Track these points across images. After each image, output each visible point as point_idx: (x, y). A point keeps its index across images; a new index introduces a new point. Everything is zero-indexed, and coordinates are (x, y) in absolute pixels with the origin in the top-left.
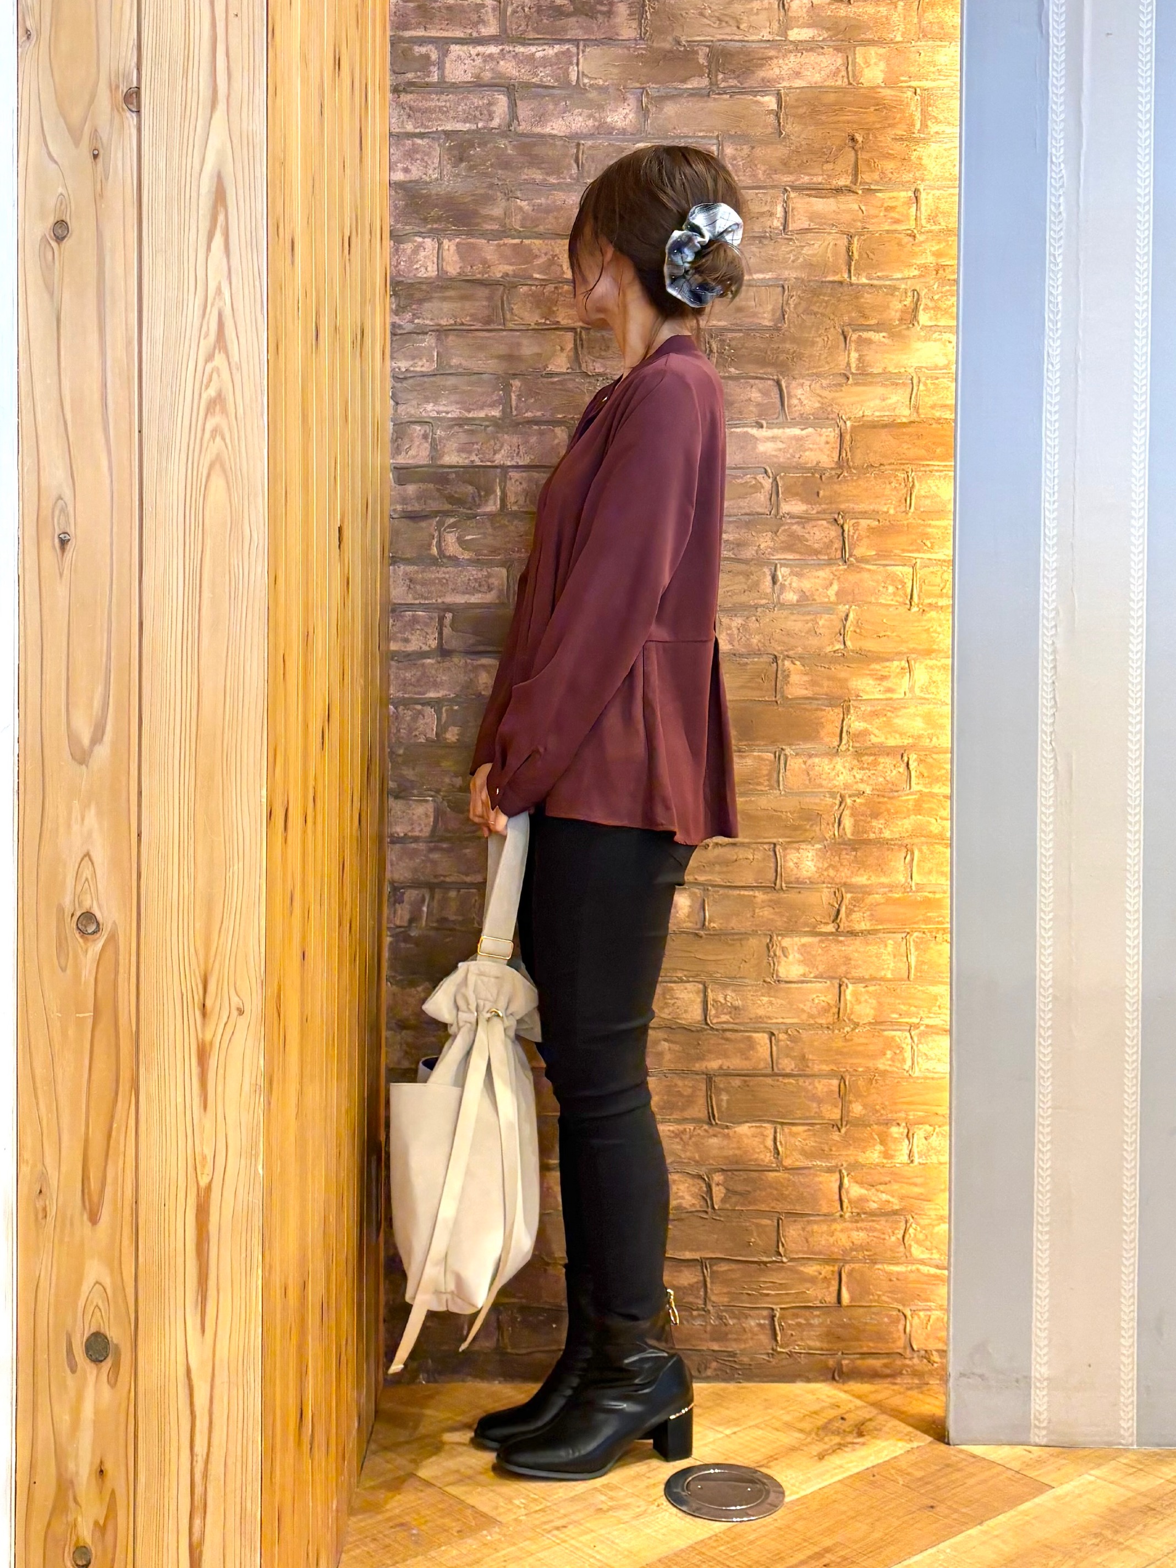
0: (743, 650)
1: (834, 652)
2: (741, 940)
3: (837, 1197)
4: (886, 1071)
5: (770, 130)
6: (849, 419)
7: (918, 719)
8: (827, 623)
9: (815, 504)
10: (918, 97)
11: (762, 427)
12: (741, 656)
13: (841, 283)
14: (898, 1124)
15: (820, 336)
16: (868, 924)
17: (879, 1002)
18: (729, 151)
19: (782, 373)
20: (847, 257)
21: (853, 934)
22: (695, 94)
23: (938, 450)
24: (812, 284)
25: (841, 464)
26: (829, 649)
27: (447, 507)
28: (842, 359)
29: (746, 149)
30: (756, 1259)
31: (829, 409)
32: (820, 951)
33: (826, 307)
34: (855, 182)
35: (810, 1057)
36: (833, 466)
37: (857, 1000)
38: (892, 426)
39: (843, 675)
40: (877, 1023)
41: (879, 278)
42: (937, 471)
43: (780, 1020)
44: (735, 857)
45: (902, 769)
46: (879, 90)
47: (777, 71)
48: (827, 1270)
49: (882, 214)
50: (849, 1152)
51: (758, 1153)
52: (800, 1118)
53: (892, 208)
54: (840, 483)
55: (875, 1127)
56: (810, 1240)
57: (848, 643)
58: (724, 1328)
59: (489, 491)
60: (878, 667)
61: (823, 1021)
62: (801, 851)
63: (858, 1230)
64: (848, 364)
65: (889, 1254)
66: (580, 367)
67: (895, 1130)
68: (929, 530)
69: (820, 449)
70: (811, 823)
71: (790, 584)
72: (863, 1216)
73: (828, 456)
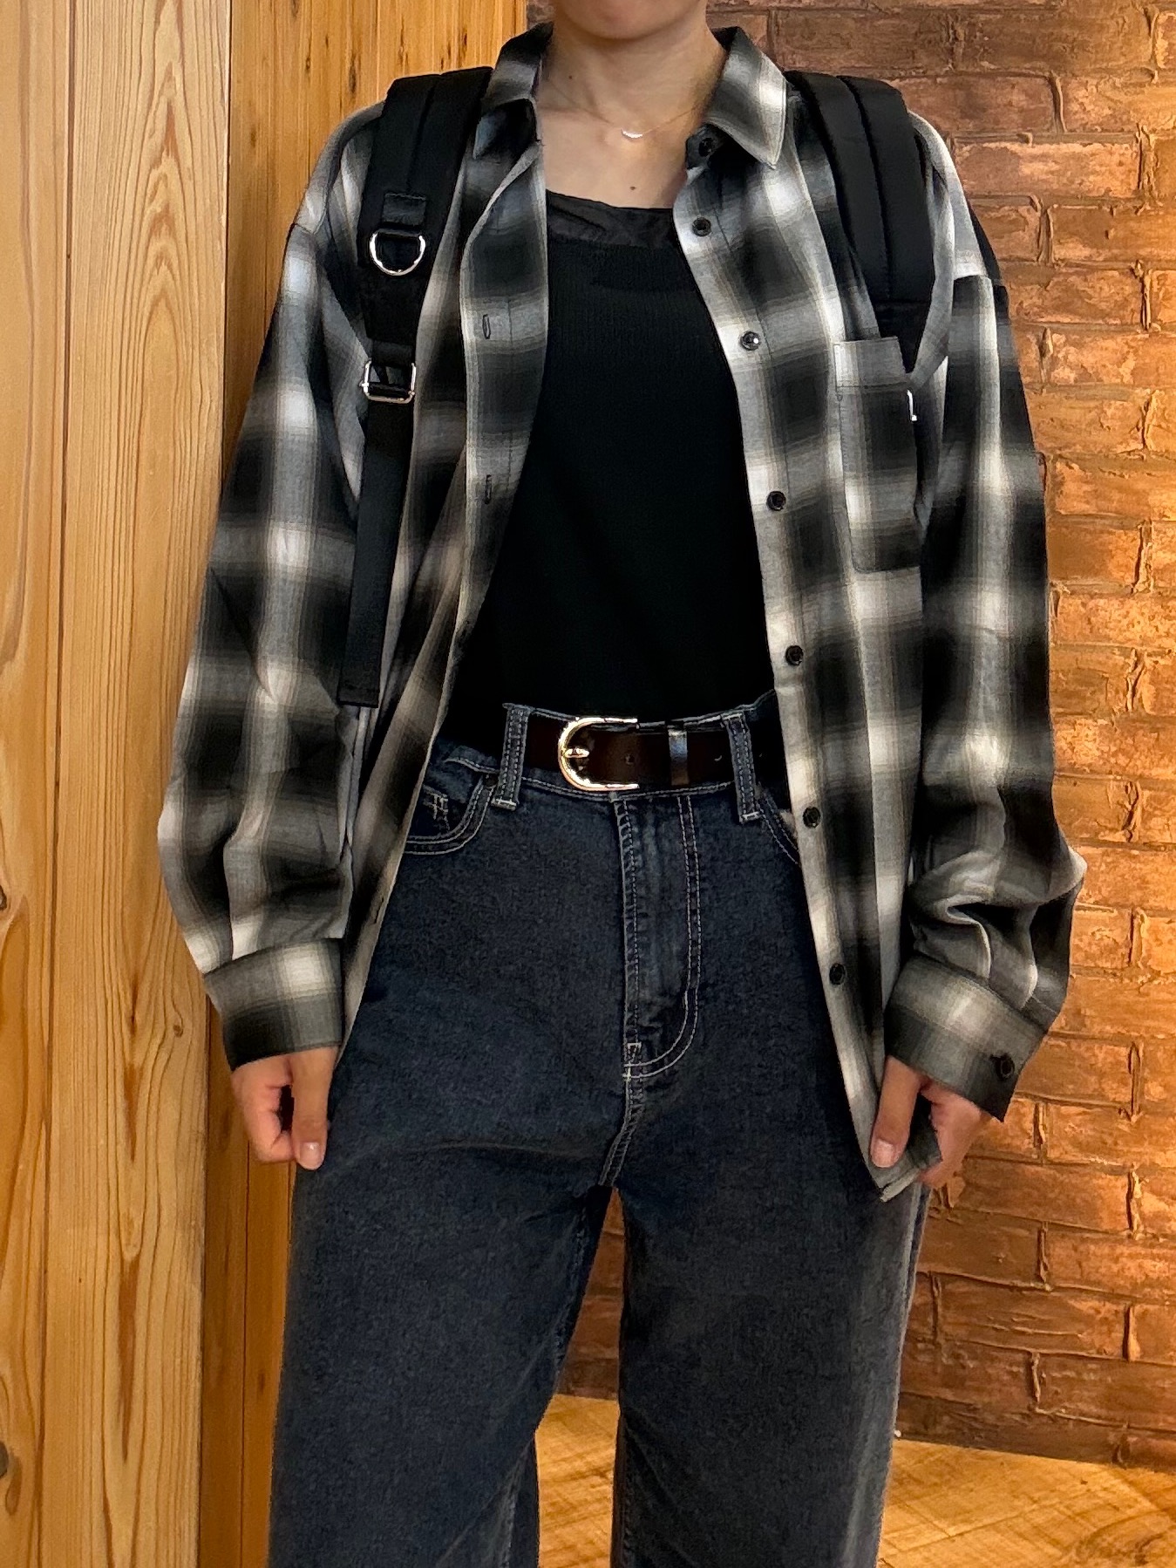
1: (1129, 453)
3: (1124, 1209)
6: (1154, 130)
8: (1118, 413)
9: (1103, 248)
11: (1027, 141)
15: (1113, 17)
19: (1055, 70)
21: (1150, 846)
25: (1141, 194)
26: (1120, 449)
28: (1144, 49)
30: (1006, 1282)
31: (1124, 118)
32: (1103, 867)
35: (1089, 1014)
36: (1129, 195)
39: (1141, 486)
48: (1109, 1307)
50: (1142, 1149)
51: (1012, 1138)
52: (1072, 1096)
54: (1138, 219)
56: (1084, 1264)
57: (1149, 441)
58: (960, 1372)
61: (1108, 965)
62: (1077, 727)
63: (1153, 1257)
64: (1153, 56)
69: (1111, 173)
70: (1092, 689)
71: (1066, 358)
72: (1161, 1240)
73: (1122, 181)
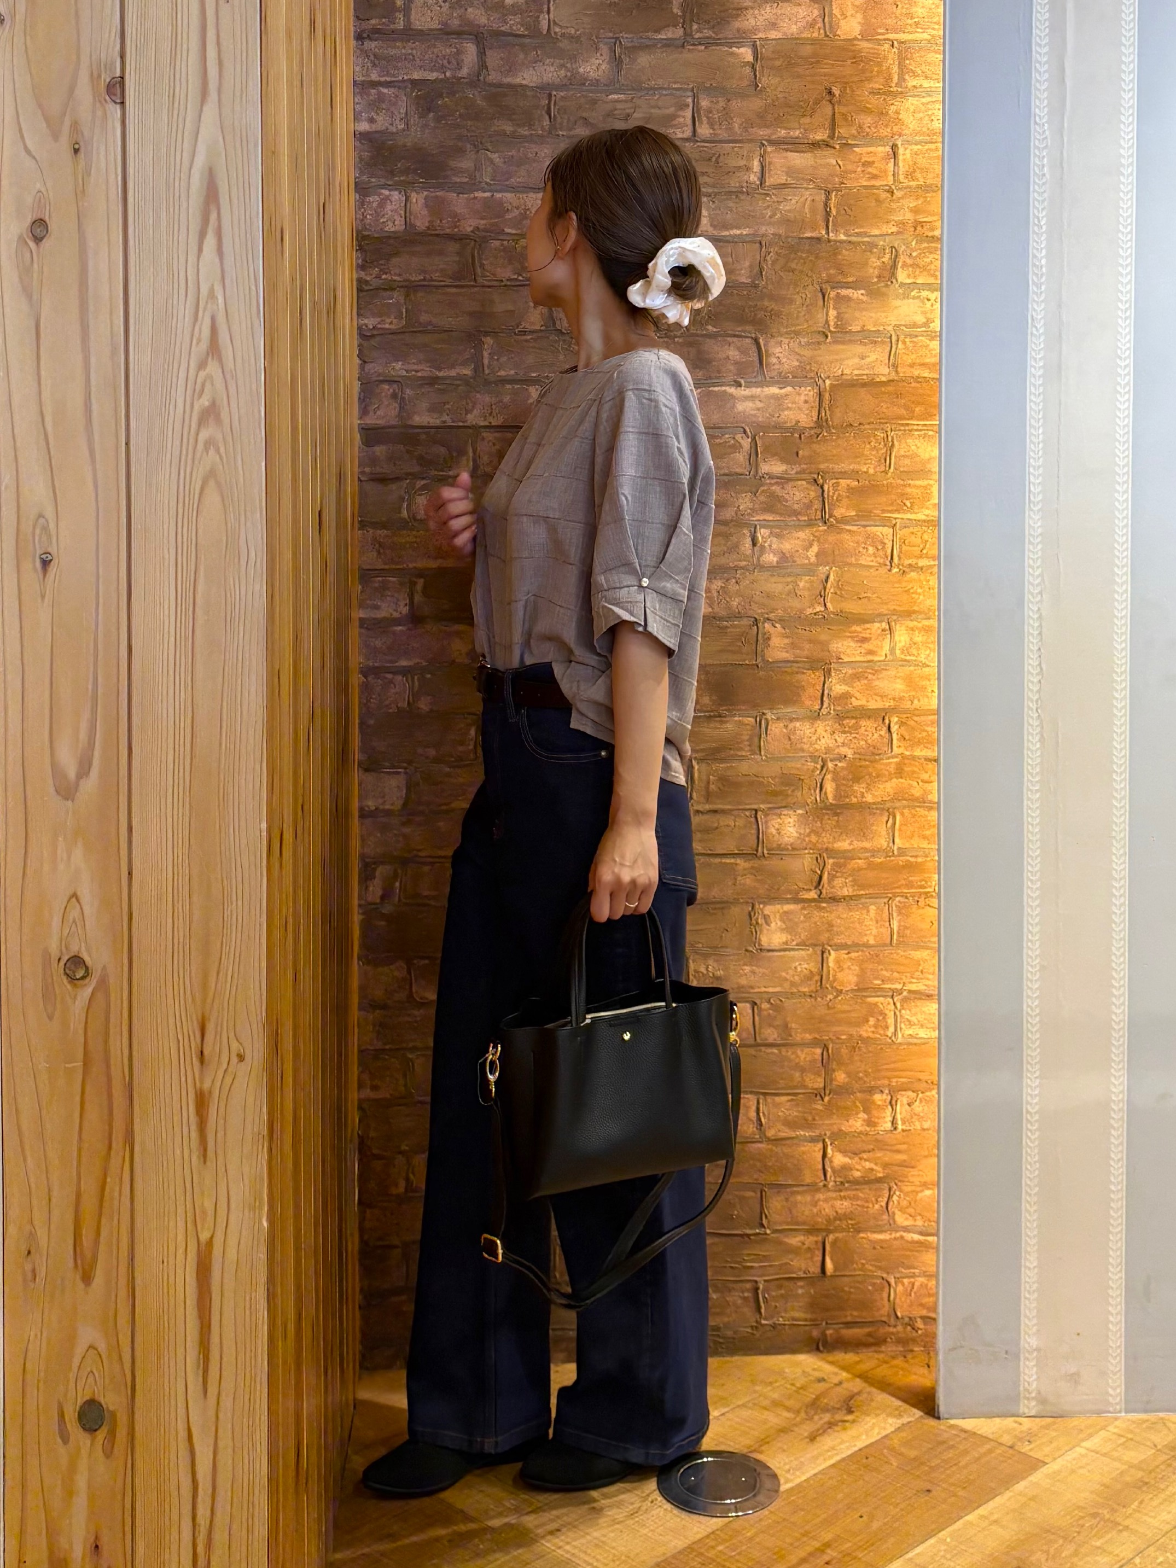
0: (723, 613)
1: (815, 614)
2: (723, 908)
3: (820, 1166)
4: (868, 1037)
5: (746, 83)
6: (829, 377)
7: (898, 681)
8: (808, 585)
9: (795, 464)
10: (895, 50)
11: (740, 386)
12: (721, 619)
13: (818, 239)
14: (882, 1092)
15: (798, 293)
16: (851, 890)
17: (862, 970)
18: (704, 103)
19: (762, 332)
20: (824, 213)
21: (834, 900)
22: (668, 44)
23: (917, 409)
24: (790, 240)
25: (820, 423)
26: (809, 611)
27: (417, 469)
28: (821, 317)
29: (722, 103)
30: (741, 1232)
31: (808, 367)
32: (802, 918)
33: (805, 263)
34: (832, 136)
35: (793, 1025)
36: (812, 425)
37: (840, 967)
38: (870, 384)
39: (823, 637)
40: (859, 990)
41: (858, 234)
42: (917, 430)
43: (763, 989)
44: (716, 825)
45: (884, 732)
46: (856, 42)
47: (752, 22)
48: (811, 1240)
49: (859, 169)
50: (832, 1121)
51: (741, 1125)
52: (783, 1088)
53: (870, 164)
54: (818, 443)
55: (858, 1095)
56: (794, 1211)
57: (829, 605)
59: (462, 452)
60: (858, 629)
61: (806, 990)
62: (783, 817)
63: (841, 1200)
64: (827, 322)
65: (872, 1223)
66: (554, 324)
67: (878, 1098)
68: (908, 490)
69: (799, 408)
70: (792, 788)
71: (770, 546)
72: (847, 1185)
73: (807, 415)
